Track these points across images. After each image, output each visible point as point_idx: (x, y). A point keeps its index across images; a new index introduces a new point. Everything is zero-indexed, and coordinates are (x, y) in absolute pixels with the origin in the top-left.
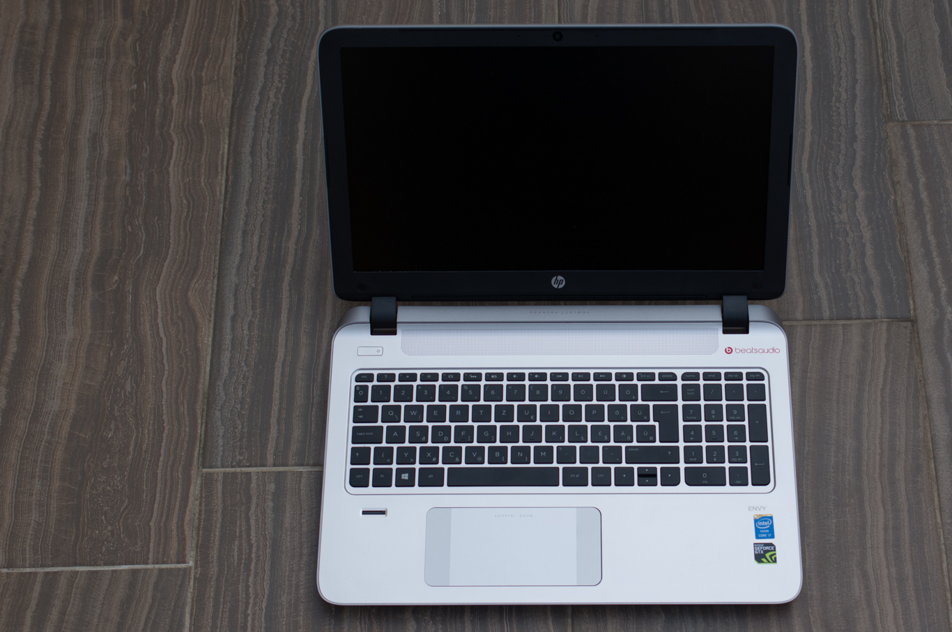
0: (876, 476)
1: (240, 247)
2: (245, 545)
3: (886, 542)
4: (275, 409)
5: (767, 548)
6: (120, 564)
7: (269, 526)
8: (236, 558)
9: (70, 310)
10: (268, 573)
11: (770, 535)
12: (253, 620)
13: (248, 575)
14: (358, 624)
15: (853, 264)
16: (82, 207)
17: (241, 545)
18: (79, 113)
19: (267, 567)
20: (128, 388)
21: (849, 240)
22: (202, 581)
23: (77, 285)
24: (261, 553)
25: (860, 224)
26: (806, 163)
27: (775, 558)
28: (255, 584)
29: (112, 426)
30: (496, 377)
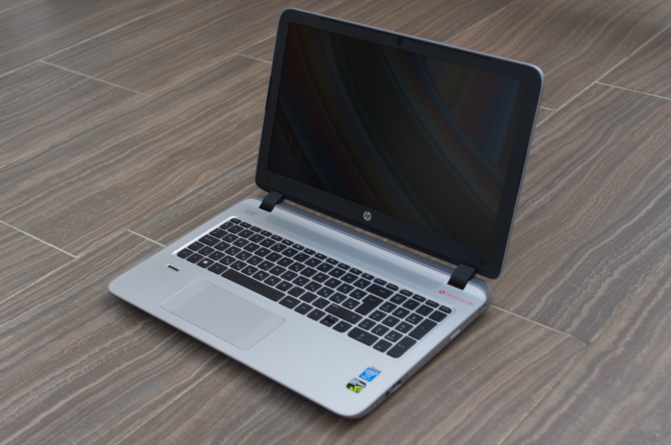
0: (479, 400)
1: (246, 167)
2: (108, 261)
3: (449, 434)
4: (187, 223)
5: (360, 384)
6: (51, 243)
7: (127, 261)
8: (98, 264)
9: (150, 159)
10: (104, 276)
11: (369, 379)
12: (74, 288)
13: (94, 272)
14: (115, 314)
15: (575, 302)
16: (199, 132)
17: (107, 261)
18: (237, 106)
19: (106, 274)
20: (137, 191)
21: (584, 292)
22: (73, 265)
23: (163, 153)
24: (110, 268)
25: (600, 288)
26: (592, 251)
27: (359, 391)
28: (92, 277)
29: (113, 200)
30: (299, 247)
